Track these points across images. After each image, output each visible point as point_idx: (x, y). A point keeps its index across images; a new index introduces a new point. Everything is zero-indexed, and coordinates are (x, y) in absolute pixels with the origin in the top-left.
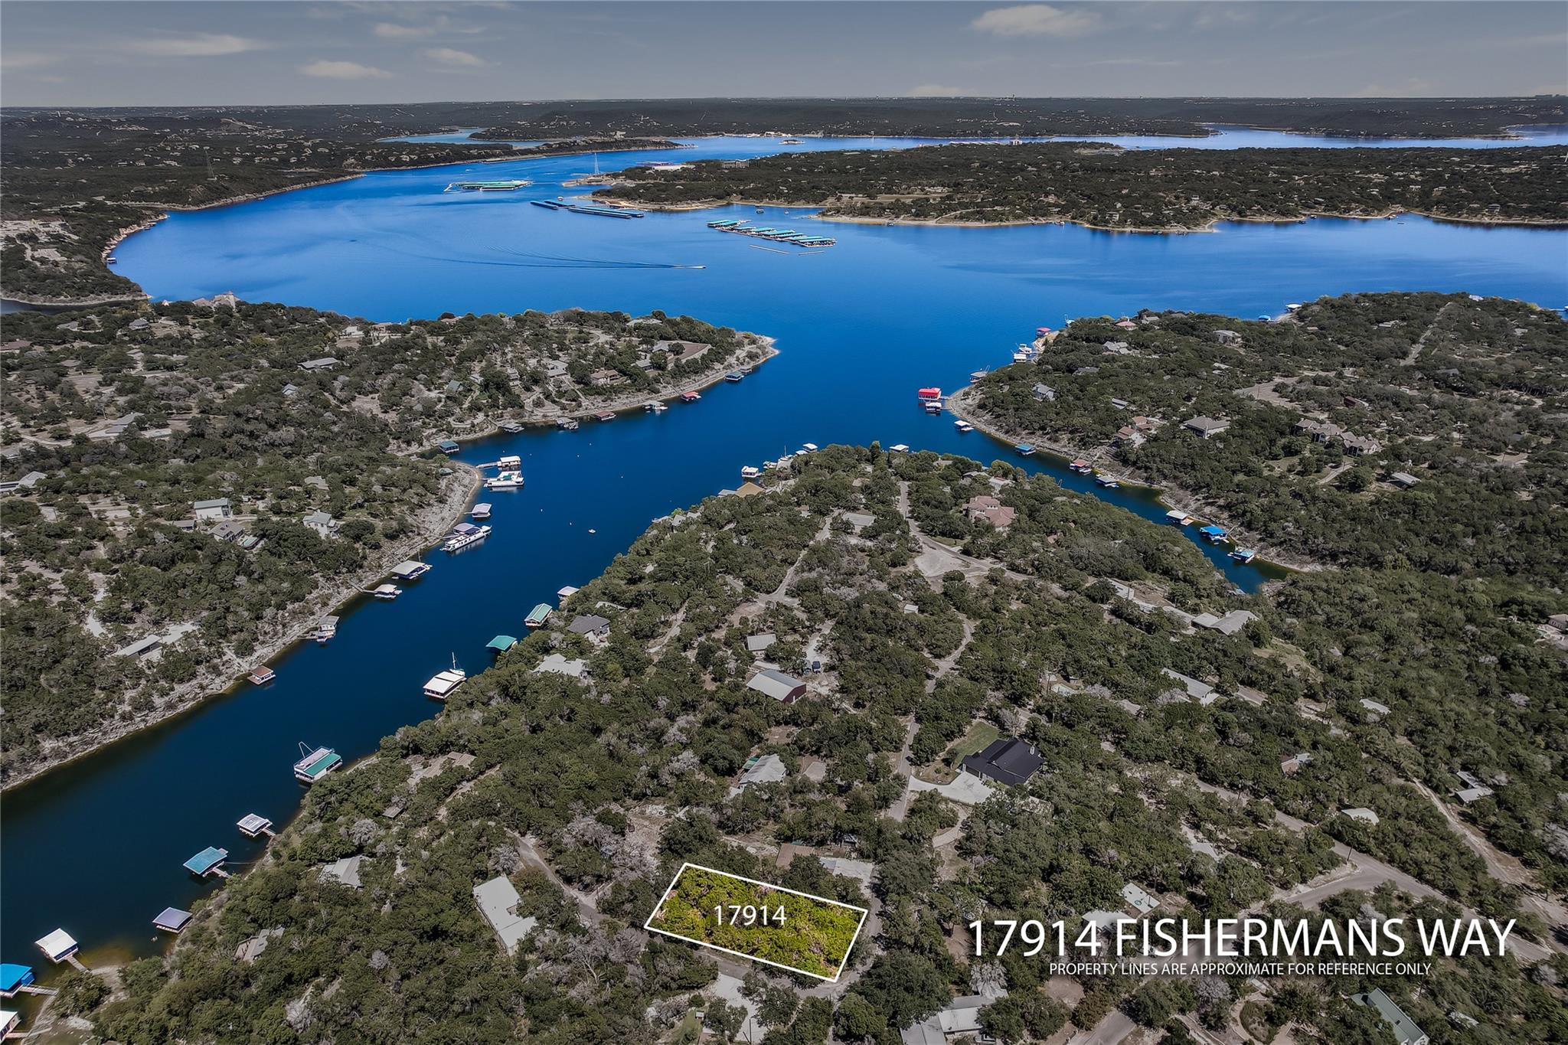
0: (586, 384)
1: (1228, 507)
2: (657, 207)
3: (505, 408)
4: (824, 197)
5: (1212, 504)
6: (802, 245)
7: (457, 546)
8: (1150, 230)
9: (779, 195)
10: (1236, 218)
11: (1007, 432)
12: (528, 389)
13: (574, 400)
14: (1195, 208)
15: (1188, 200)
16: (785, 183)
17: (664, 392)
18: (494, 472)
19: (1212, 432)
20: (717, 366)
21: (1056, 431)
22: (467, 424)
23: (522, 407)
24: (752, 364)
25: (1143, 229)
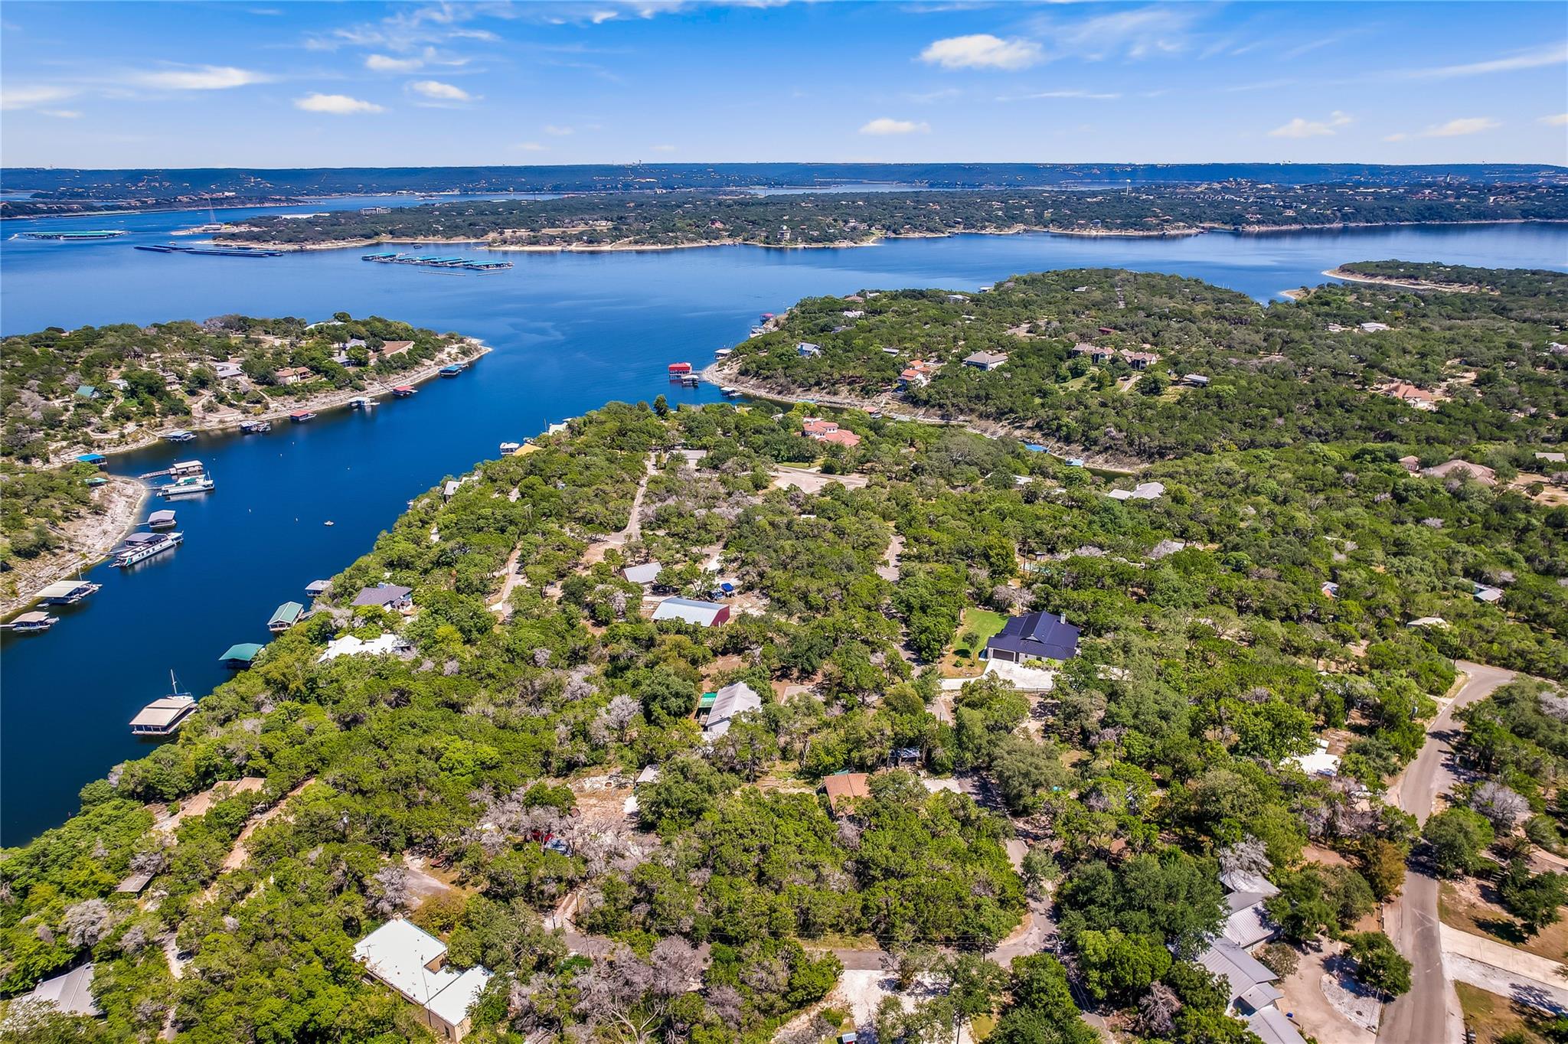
0: (270, 384)
1: (1038, 427)
2: (296, 247)
3: (165, 415)
4: (485, 233)
5: (1020, 427)
6: (478, 269)
7: (136, 558)
8: (821, 245)
9: (435, 233)
10: (893, 236)
11: (779, 393)
12: (192, 393)
13: (258, 402)
14: (854, 228)
15: (846, 222)
16: (438, 222)
17: (370, 389)
18: (169, 479)
19: (994, 366)
20: (427, 362)
21: (833, 385)
22: (114, 434)
23: (188, 413)
24: (466, 360)
25: (814, 245)
